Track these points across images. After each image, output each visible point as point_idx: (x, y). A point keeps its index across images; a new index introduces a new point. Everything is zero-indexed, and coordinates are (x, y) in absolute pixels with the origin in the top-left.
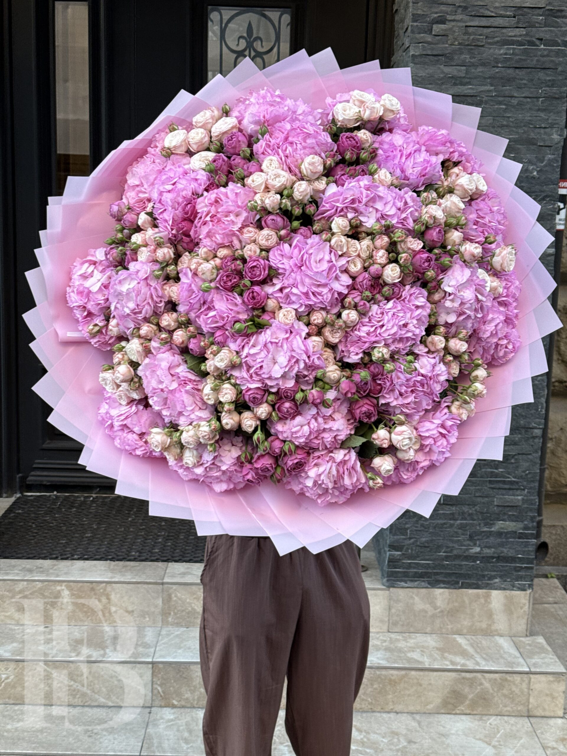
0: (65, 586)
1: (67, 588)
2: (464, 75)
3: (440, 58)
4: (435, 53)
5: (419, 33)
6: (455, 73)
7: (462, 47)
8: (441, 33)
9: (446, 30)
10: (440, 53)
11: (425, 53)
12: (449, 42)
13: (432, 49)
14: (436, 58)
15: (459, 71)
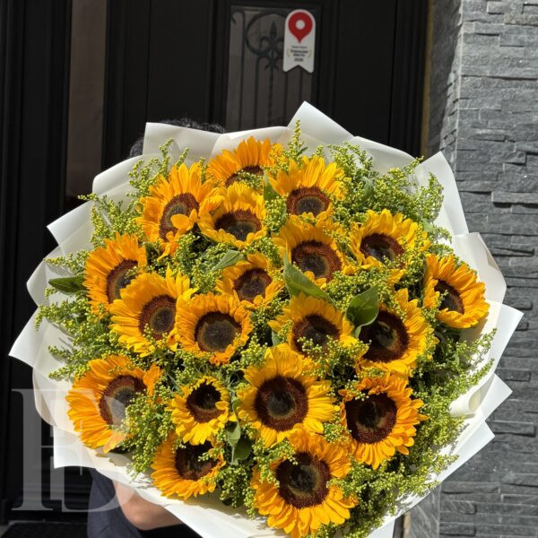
2: (521, 56)
3: (495, 37)
4: (489, 31)
5: (473, 10)
6: (512, 53)
7: (520, 26)
8: (497, 11)
9: (501, 8)
10: (495, 32)
11: (478, 32)
12: (505, 21)
13: (487, 28)
14: (491, 38)
15: (517, 52)
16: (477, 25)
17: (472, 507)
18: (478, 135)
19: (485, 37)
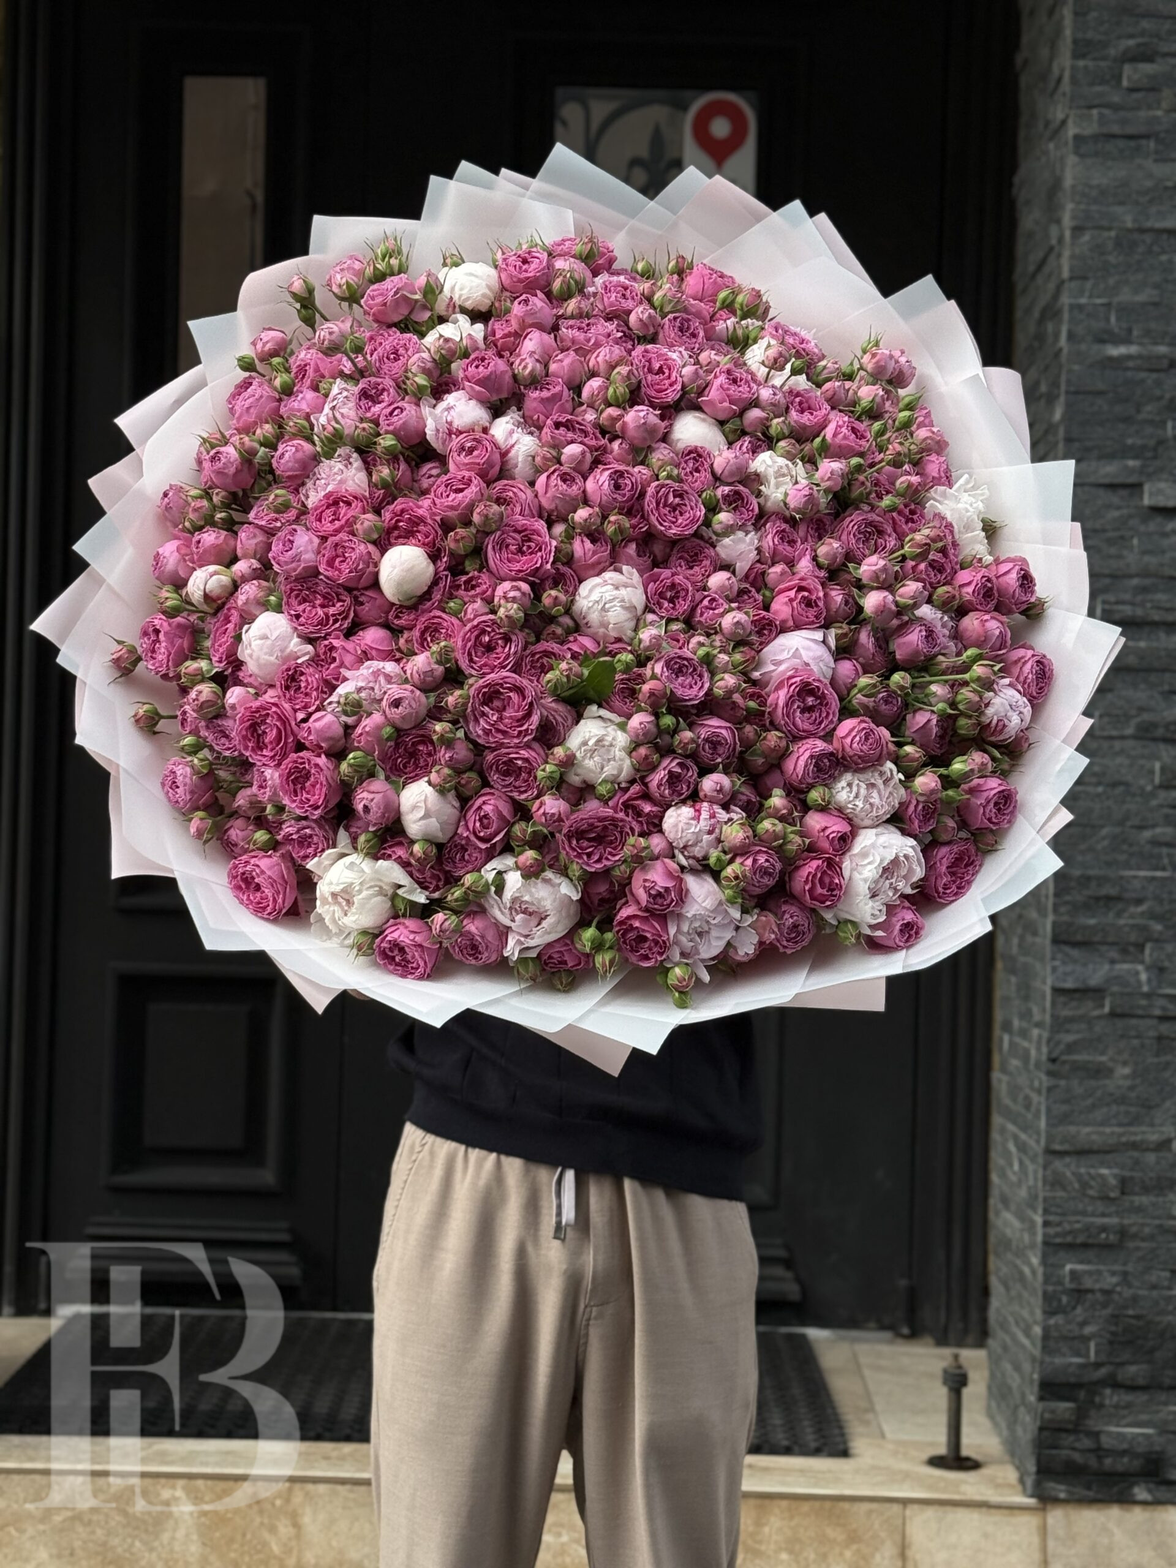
0: (184, 1488)
1: (188, 1494)
3: (1144, 142)
4: (1130, 130)
5: (1092, 84)
8: (1145, 83)
9: (1155, 77)
10: (1142, 130)
11: (1105, 130)
12: (1164, 105)
13: (1124, 122)
14: (1132, 143)
16: (1101, 115)
17: (1113, 1182)
18: (1111, 359)
19: (1121, 143)
